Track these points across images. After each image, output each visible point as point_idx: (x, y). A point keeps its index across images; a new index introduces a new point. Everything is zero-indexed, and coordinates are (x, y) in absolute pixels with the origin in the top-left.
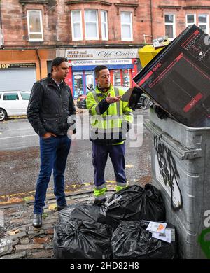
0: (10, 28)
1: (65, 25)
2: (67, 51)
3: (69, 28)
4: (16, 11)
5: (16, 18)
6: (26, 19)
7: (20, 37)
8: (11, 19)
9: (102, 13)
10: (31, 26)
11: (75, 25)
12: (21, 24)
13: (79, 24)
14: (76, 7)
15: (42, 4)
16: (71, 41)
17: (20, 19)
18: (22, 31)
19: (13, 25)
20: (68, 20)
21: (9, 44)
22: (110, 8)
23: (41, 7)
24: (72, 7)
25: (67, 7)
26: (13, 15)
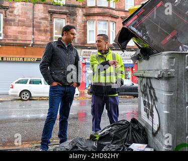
0: (40, 31)
1: (83, 31)
2: (83, 50)
3: (85, 33)
4: (45, 19)
5: (45, 23)
6: (53, 24)
7: (47, 38)
8: (41, 25)
9: (111, 24)
10: (56, 31)
11: (90, 31)
12: (48, 29)
13: (93, 31)
14: (91, 18)
15: (66, 14)
16: (86, 44)
17: (48, 24)
18: (49, 34)
19: (42, 28)
20: (85, 27)
21: (38, 43)
22: (118, 20)
23: (65, 16)
24: (88, 18)
25: (84, 18)
26: (43, 21)
